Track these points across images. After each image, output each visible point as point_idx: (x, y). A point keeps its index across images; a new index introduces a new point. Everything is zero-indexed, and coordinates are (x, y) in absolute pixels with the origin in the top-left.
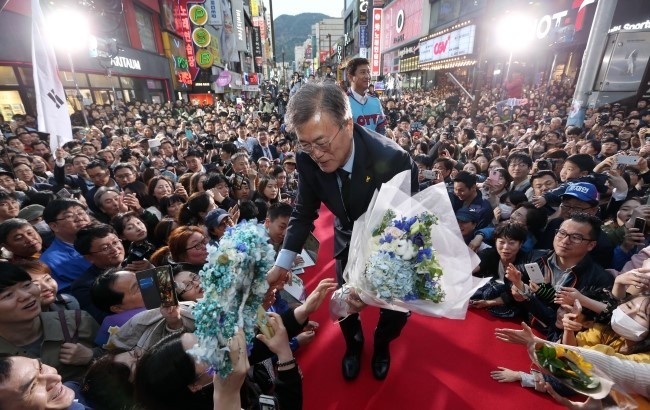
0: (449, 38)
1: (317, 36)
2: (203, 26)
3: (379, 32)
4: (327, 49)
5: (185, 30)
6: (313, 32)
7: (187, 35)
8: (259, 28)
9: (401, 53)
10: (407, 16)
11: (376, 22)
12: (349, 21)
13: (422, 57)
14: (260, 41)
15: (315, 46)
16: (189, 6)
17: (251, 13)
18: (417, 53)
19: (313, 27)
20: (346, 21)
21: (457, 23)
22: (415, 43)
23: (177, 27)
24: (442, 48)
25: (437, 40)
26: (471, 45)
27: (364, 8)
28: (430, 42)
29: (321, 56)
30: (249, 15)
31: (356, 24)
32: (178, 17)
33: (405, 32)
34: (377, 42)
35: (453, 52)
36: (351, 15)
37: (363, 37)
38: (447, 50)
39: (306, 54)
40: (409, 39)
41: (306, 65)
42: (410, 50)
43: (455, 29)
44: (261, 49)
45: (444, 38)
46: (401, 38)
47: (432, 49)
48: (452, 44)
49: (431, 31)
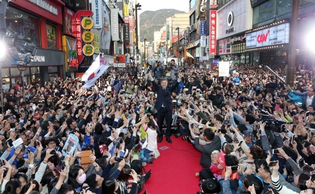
0: (269, 32)
1: (170, 26)
2: (89, 30)
3: (215, 26)
4: (177, 34)
5: (77, 32)
6: (167, 23)
7: (79, 35)
8: (128, 24)
9: (232, 40)
10: (235, 15)
11: (212, 19)
12: (193, 17)
13: (248, 44)
14: (129, 32)
15: (168, 32)
16: (82, 18)
17: (123, 15)
18: (244, 41)
19: (167, 19)
20: (190, 17)
21: (274, 22)
22: (242, 34)
23: (73, 31)
24: (263, 38)
25: (260, 33)
26: (287, 37)
27: (203, 10)
28: (254, 34)
29: (173, 39)
30: (122, 16)
31: (198, 19)
32: (74, 25)
33: (234, 26)
34: (213, 32)
35: (273, 41)
36: (194, 13)
37: (203, 28)
38: (268, 40)
39: (162, 37)
40: (237, 30)
41: (162, 45)
42: (239, 39)
43: (273, 26)
44: (129, 37)
45: (265, 31)
46: (231, 30)
47: (255, 39)
48: (271, 36)
49: (254, 27)
